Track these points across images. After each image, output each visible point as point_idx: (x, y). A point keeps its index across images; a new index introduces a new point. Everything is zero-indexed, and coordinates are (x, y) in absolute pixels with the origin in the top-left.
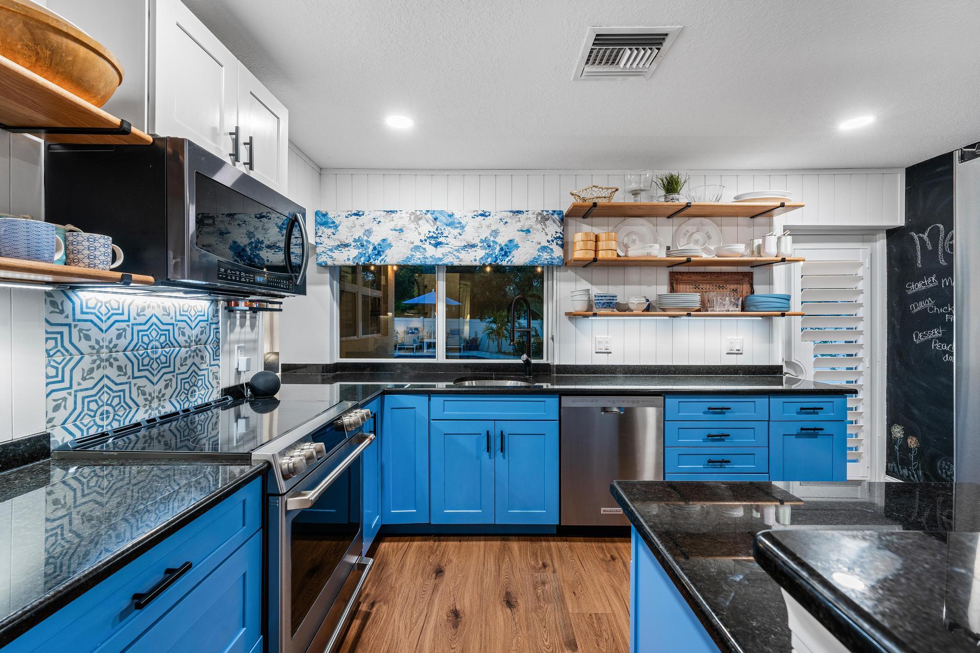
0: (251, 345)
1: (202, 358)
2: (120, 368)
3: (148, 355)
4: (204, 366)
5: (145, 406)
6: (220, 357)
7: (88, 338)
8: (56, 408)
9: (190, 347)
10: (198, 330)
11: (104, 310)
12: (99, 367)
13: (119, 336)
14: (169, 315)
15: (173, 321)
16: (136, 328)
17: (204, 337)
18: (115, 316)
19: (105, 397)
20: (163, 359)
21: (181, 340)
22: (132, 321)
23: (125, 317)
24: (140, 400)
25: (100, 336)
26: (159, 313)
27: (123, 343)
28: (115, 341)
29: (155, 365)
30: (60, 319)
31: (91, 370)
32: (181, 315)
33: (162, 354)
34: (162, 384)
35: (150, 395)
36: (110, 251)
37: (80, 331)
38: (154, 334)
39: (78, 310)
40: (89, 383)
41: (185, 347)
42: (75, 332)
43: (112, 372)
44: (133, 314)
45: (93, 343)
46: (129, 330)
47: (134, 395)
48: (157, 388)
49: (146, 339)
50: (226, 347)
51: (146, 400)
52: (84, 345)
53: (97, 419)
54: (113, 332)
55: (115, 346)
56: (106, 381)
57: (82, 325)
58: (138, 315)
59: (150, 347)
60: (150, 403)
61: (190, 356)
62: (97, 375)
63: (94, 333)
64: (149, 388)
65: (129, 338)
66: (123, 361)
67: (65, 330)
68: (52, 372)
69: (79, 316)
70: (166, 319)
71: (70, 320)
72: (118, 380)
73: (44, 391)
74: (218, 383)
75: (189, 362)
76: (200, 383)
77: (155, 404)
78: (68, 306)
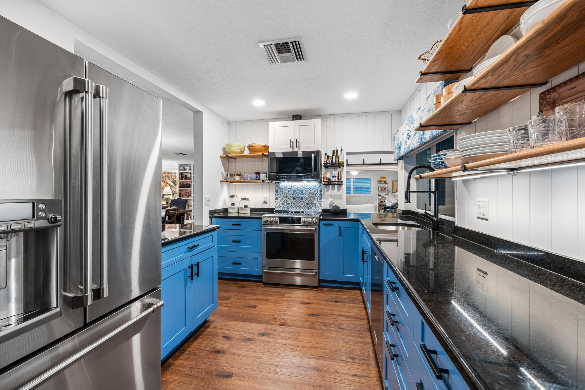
0: (339, 197)
1: (314, 199)
2: (289, 199)
3: (296, 196)
4: (314, 201)
5: (295, 208)
6: (322, 199)
7: (282, 192)
8: (277, 204)
9: (309, 195)
10: (313, 191)
11: (286, 186)
12: (284, 198)
13: (289, 192)
14: (303, 187)
15: (304, 188)
16: (293, 190)
17: (315, 193)
18: (288, 187)
19: (286, 204)
20: (300, 198)
21: (306, 193)
22: (292, 188)
23: (290, 188)
24: (294, 206)
25: (285, 191)
26: (300, 186)
27: (290, 193)
28: (288, 193)
29: (298, 199)
30: (277, 188)
31: (283, 198)
32: (306, 187)
33: (300, 196)
34: (300, 204)
35: (297, 206)
36: (265, 176)
37: (281, 190)
38: (298, 191)
39: (280, 186)
40: (282, 201)
41: (308, 195)
42: (280, 190)
43: (287, 199)
44: (292, 187)
45: (283, 193)
46: (291, 190)
47: (292, 205)
48: (299, 204)
49: (296, 193)
50: (325, 196)
51: (295, 207)
52: (281, 193)
53: (284, 208)
54: (287, 191)
55: (288, 194)
56: (286, 201)
57: (281, 189)
58: (294, 187)
59: (297, 194)
60: (297, 207)
61: (309, 198)
62: (284, 199)
63: (283, 191)
64: (296, 204)
65: (291, 192)
66: (290, 197)
67: (278, 190)
68: (276, 198)
69: (281, 188)
70: (302, 188)
71: (279, 188)
72: (288, 201)
73: (274, 201)
74: (321, 207)
75: (309, 199)
76: (313, 206)
77: (298, 208)
78: (279, 186)
